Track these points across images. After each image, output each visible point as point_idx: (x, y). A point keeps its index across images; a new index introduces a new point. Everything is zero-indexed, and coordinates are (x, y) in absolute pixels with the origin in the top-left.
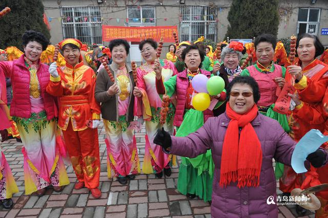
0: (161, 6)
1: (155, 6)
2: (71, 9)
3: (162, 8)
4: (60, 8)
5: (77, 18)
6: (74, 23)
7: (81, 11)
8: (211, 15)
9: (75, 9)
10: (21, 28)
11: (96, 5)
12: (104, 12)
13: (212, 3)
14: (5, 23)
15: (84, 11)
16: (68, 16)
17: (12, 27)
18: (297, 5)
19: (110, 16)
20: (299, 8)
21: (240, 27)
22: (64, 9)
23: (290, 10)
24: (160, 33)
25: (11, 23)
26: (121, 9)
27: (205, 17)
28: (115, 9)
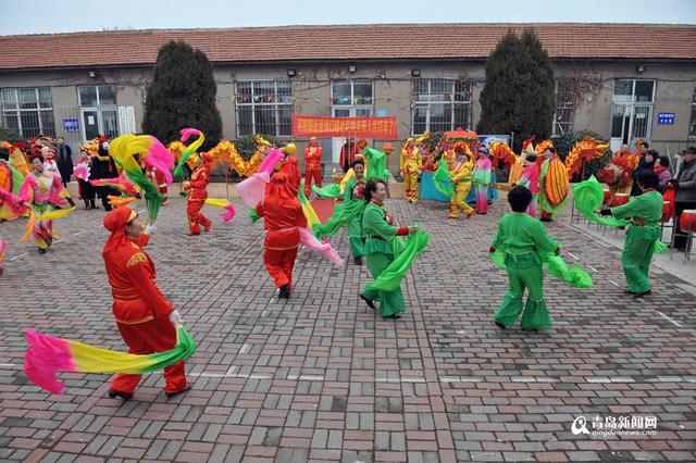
0: (382, 79)
1: (374, 80)
2: (250, 83)
3: (385, 83)
4: (234, 82)
5: (257, 97)
6: (253, 104)
7: (263, 86)
8: (462, 93)
9: (256, 83)
10: (190, 116)
11: (285, 78)
12: (298, 88)
13: (462, 74)
14: (169, 110)
15: (268, 86)
16: (244, 93)
17: (178, 115)
18: (611, 75)
19: (306, 94)
20: (616, 79)
21: (493, 116)
22: (239, 84)
23: (598, 84)
24: (372, 127)
25: (179, 111)
26: (322, 84)
27: (452, 97)
28: (313, 85)
